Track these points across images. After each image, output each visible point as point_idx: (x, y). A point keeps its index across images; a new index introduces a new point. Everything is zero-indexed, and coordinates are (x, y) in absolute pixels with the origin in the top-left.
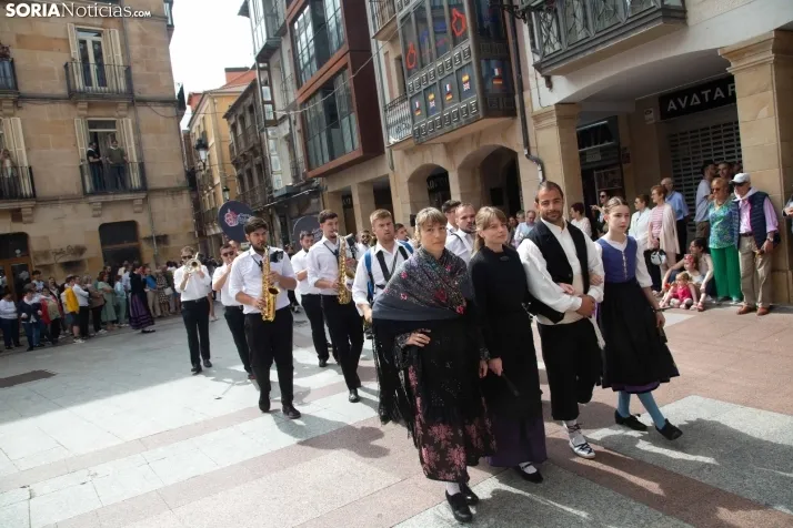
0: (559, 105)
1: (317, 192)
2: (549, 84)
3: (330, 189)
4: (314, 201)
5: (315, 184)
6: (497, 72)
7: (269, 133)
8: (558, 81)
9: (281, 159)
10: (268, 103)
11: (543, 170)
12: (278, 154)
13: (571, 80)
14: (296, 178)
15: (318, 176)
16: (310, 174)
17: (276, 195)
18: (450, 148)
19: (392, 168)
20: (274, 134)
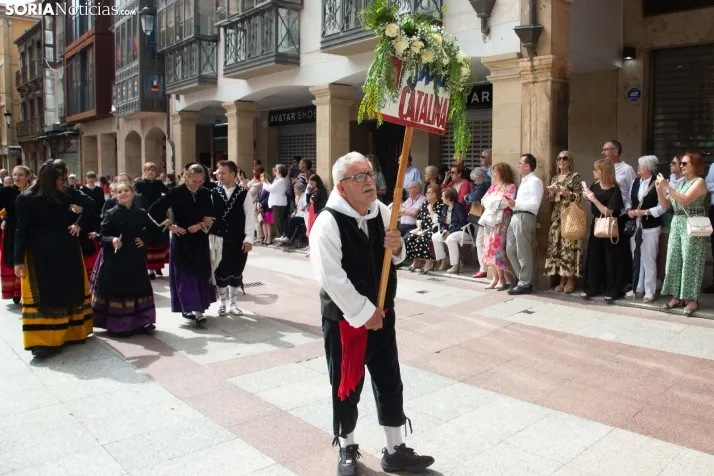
0: (182, 113)
1: (77, 134)
2: (178, 98)
3: (86, 134)
4: (72, 141)
5: (75, 127)
6: (155, 83)
7: (48, 73)
8: (182, 97)
9: (56, 98)
10: (49, 46)
11: (173, 149)
12: (54, 94)
13: (186, 99)
14: (62, 119)
15: (79, 121)
16: (69, 119)
17: (46, 130)
18: (143, 122)
19: (118, 128)
20: (52, 74)
